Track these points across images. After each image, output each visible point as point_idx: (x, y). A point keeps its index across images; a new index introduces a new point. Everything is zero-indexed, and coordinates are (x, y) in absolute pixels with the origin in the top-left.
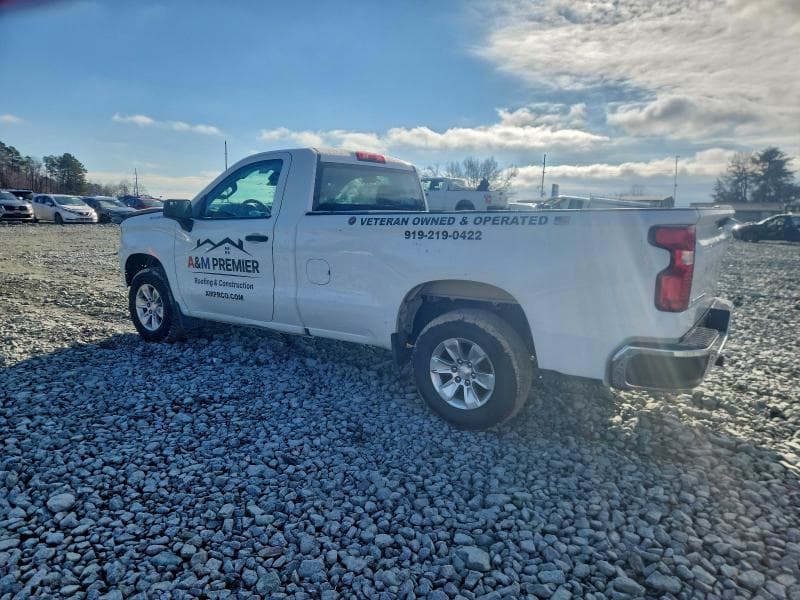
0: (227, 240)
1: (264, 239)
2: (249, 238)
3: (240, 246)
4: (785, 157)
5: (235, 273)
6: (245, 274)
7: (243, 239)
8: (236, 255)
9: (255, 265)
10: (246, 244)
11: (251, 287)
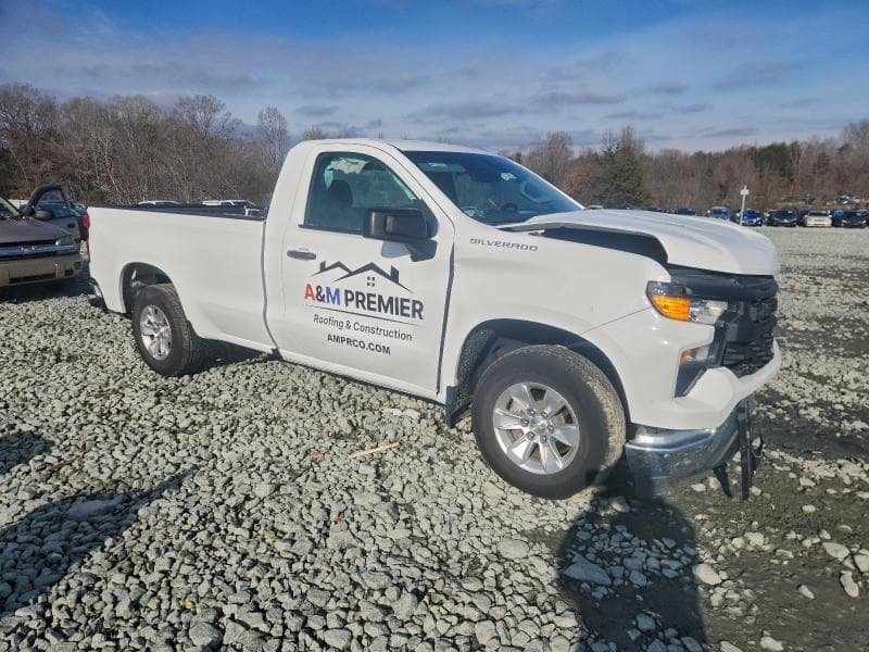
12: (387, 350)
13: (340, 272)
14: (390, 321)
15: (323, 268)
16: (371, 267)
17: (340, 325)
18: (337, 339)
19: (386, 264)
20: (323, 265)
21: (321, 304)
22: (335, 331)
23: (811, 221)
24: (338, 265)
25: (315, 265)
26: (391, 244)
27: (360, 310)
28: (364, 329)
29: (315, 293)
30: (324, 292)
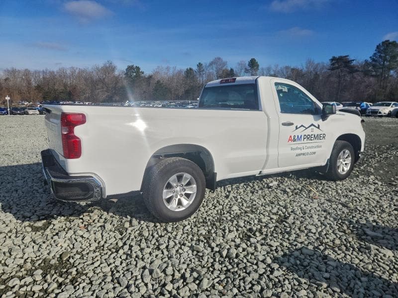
12: (314, 153)
13: (303, 128)
14: (316, 143)
15: (297, 128)
16: (312, 125)
17: (300, 149)
18: (299, 155)
19: (316, 124)
20: (296, 127)
21: (295, 142)
22: (299, 152)
23: (31, 112)
24: (302, 126)
25: (294, 127)
26: (316, 116)
27: (308, 141)
28: (308, 148)
29: (293, 138)
30: (296, 138)
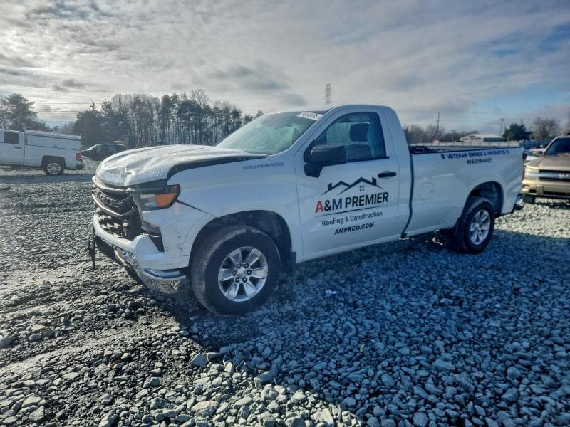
0: (362, 180)
1: (393, 174)
2: (381, 176)
3: (374, 183)
4: (27, 102)
5: (368, 206)
6: (377, 204)
7: (376, 177)
8: (370, 190)
9: (386, 195)
10: (379, 181)
11: (380, 214)
